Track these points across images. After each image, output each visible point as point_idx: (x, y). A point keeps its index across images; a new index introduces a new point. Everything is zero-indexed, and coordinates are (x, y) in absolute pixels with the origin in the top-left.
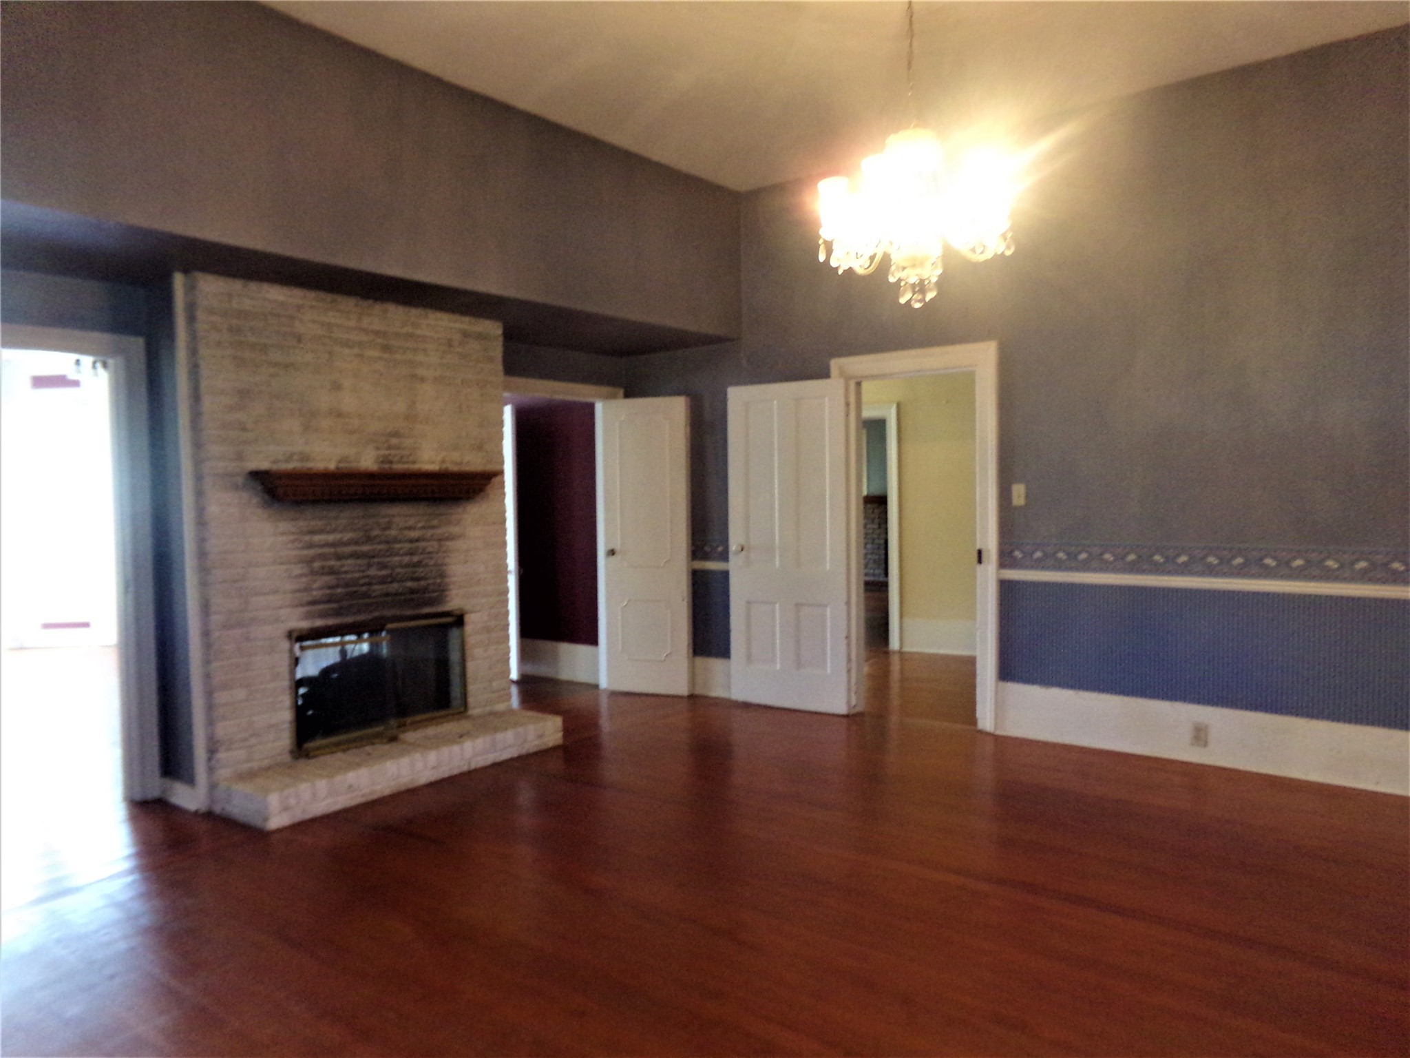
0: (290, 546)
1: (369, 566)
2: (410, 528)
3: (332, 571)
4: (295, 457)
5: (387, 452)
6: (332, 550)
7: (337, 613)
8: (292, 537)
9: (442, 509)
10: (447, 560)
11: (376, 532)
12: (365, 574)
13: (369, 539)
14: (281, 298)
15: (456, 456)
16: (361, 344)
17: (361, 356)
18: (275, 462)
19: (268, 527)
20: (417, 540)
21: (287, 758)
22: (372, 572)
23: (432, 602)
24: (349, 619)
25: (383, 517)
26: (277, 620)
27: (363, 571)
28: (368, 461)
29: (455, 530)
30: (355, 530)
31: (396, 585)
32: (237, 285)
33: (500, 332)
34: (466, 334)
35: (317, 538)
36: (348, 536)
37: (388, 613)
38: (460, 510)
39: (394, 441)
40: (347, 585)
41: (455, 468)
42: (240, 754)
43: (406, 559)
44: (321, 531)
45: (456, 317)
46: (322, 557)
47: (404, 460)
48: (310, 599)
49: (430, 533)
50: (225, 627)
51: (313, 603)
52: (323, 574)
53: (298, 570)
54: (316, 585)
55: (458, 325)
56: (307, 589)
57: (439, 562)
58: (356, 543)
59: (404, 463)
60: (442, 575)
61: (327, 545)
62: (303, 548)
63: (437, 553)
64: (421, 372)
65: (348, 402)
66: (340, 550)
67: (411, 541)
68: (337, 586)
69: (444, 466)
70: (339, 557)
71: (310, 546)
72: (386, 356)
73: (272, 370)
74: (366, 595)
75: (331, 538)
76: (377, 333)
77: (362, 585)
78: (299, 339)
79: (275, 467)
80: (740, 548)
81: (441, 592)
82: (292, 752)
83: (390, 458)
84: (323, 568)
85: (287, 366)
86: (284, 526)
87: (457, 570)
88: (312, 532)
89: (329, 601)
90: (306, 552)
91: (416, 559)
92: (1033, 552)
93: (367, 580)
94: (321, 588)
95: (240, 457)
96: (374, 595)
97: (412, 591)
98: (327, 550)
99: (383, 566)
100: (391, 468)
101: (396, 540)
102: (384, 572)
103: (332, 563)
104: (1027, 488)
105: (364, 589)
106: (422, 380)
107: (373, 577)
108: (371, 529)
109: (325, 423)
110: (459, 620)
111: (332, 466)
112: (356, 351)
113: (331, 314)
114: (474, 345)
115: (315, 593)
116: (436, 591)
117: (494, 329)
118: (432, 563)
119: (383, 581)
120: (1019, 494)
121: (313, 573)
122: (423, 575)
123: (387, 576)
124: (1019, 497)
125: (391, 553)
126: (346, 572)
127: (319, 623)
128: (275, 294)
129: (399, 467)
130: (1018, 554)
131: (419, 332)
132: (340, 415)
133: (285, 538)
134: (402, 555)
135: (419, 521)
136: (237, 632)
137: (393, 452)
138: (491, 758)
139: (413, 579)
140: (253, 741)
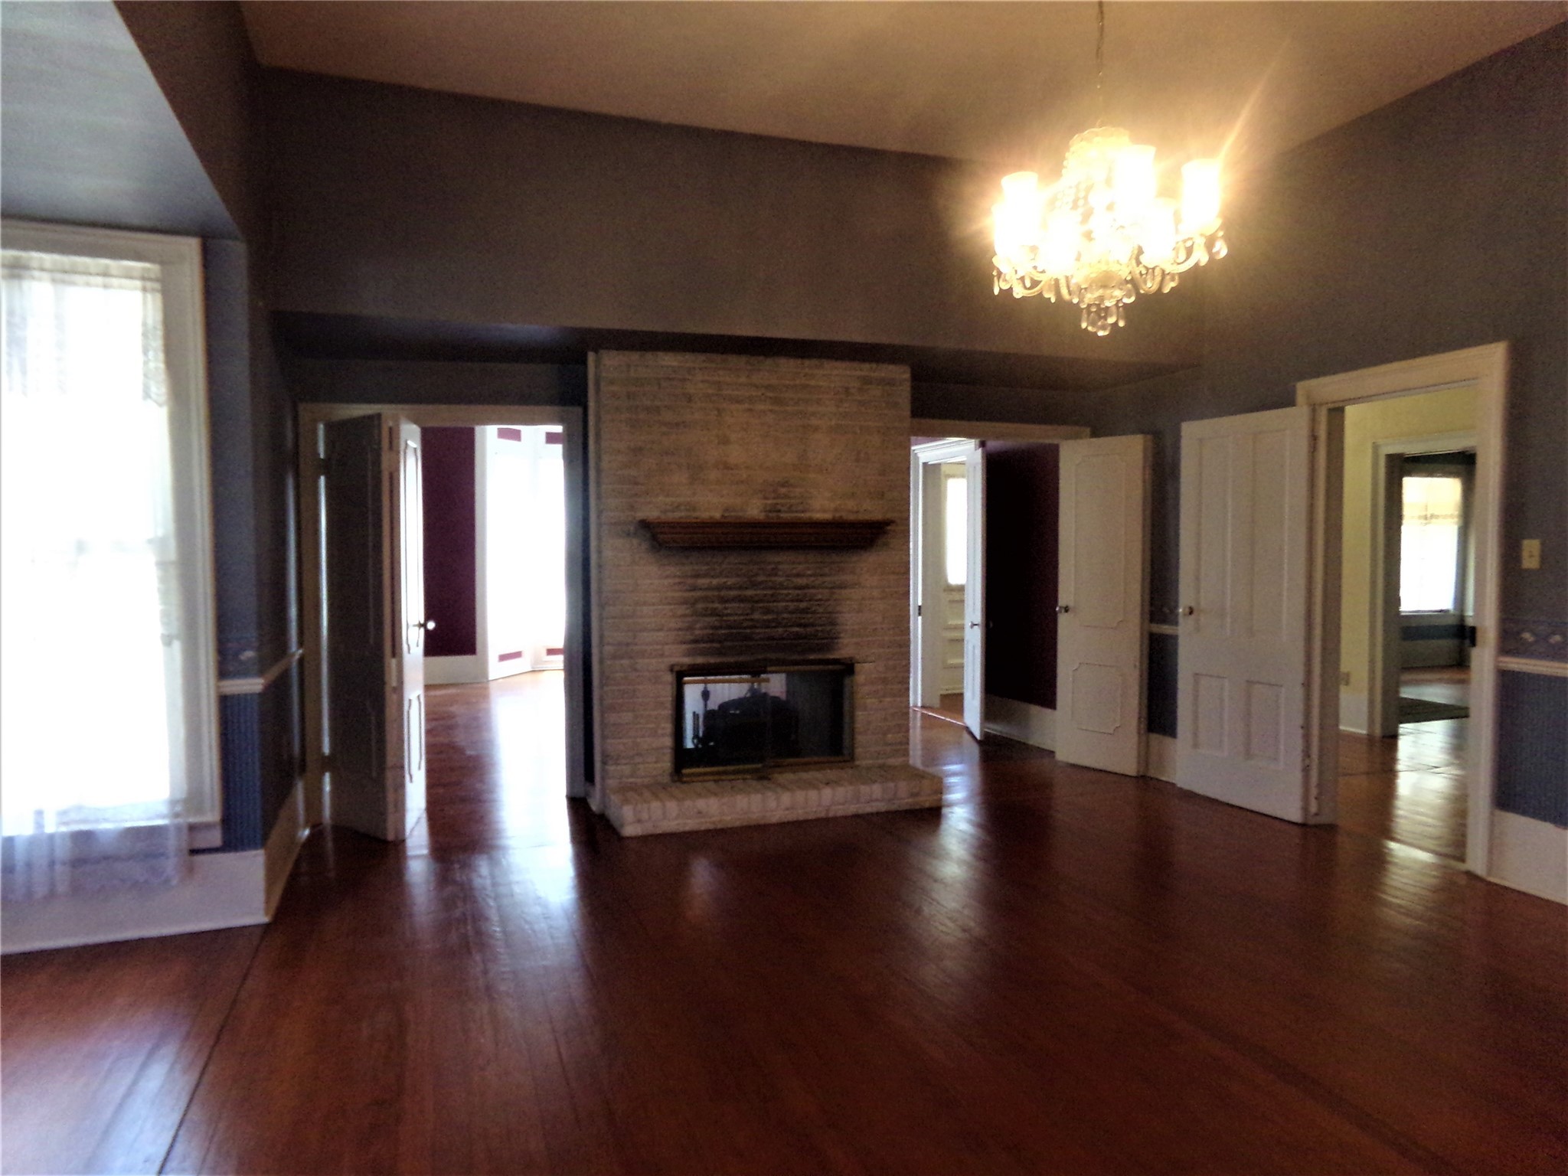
0: (676, 587)
1: (753, 610)
2: (798, 575)
3: (714, 613)
4: (683, 508)
5: (775, 501)
6: (716, 593)
7: (719, 653)
8: (677, 580)
9: (835, 557)
10: (838, 608)
11: (760, 578)
12: (748, 617)
13: (754, 585)
14: (675, 364)
15: (851, 504)
16: (751, 399)
17: (750, 410)
18: (665, 512)
19: (653, 569)
20: (807, 587)
21: (666, 779)
22: (756, 616)
23: (821, 648)
24: (731, 659)
25: (770, 563)
26: (662, 655)
27: (747, 614)
28: (754, 510)
29: (847, 578)
30: (738, 576)
31: (780, 630)
32: (635, 356)
33: (907, 376)
34: (867, 381)
35: (703, 582)
36: (730, 581)
37: (772, 656)
38: (855, 558)
39: (783, 490)
40: (729, 627)
41: (852, 517)
42: (627, 769)
43: (792, 606)
44: (706, 575)
45: (855, 364)
46: (705, 599)
47: (794, 508)
48: (692, 638)
49: (820, 580)
50: (614, 657)
51: (696, 641)
52: (705, 616)
53: (682, 610)
54: (698, 626)
55: (858, 373)
56: (690, 628)
57: (830, 609)
58: (740, 588)
59: (792, 512)
60: (833, 623)
61: (709, 588)
62: (687, 590)
63: (828, 600)
64: (814, 422)
65: (735, 454)
66: (723, 593)
67: (796, 588)
68: (721, 627)
69: (837, 515)
70: (724, 600)
71: (694, 589)
72: (776, 408)
73: (664, 429)
74: (747, 638)
75: (715, 582)
76: (768, 387)
77: (745, 628)
78: (690, 399)
79: (664, 518)
80: (1187, 610)
81: (829, 640)
82: (671, 775)
83: (779, 507)
84: (706, 609)
85: (677, 424)
86: (672, 570)
87: (849, 619)
88: (697, 576)
89: (712, 641)
90: (687, 594)
91: (803, 605)
92: (1548, 636)
93: (750, 623)
94: (701, 629)
95: (632, 508)
96: (758, 637)
97: (798, 636)
98: (710, 593)
99: (768, 611)
100: (778, 517)
101: (782, 586)
102: (770, 617)
103: (716, 605)
104: (1543, 544)
105: (748, 631)
106: (816, 429)
107: (757, 621)
108: (757, 575)
109: (713, 475)
110: (848, 668)
111: (717, 515)
112: (747, 406)
113: (721, 372)
114: (876, 391)
115: (697, 632)
116: (827, 638)
117: (901, 374)
118: (821, 610)
119: (767, 625)
120: (1531, 552)
121: (695, 614)
122: (811, 620)
123: (773, 620)
124: (1531, 556)
125: (774, 598)
126: (727, 615)
127: (700, 660)
128: (669, 360)
129: (786, 516)
130: (1527, 636)
131: (813, 383)
132: (727, 467)
133: (671, 581)
134: (787, 601)
135: (809, 569)
136: (626, 662)
137: (779, 501)
138: (852, 809)
139: (800, 625)
140: (638, 759)
